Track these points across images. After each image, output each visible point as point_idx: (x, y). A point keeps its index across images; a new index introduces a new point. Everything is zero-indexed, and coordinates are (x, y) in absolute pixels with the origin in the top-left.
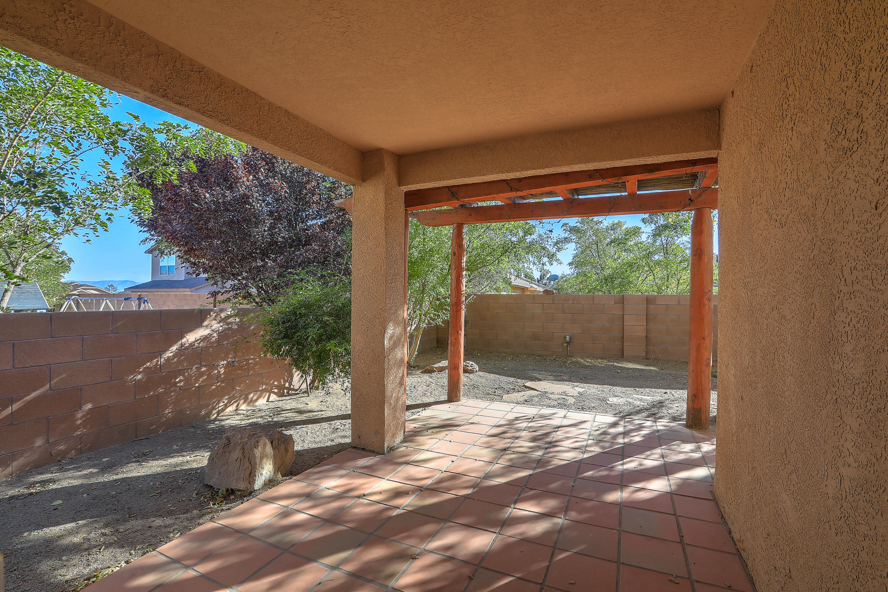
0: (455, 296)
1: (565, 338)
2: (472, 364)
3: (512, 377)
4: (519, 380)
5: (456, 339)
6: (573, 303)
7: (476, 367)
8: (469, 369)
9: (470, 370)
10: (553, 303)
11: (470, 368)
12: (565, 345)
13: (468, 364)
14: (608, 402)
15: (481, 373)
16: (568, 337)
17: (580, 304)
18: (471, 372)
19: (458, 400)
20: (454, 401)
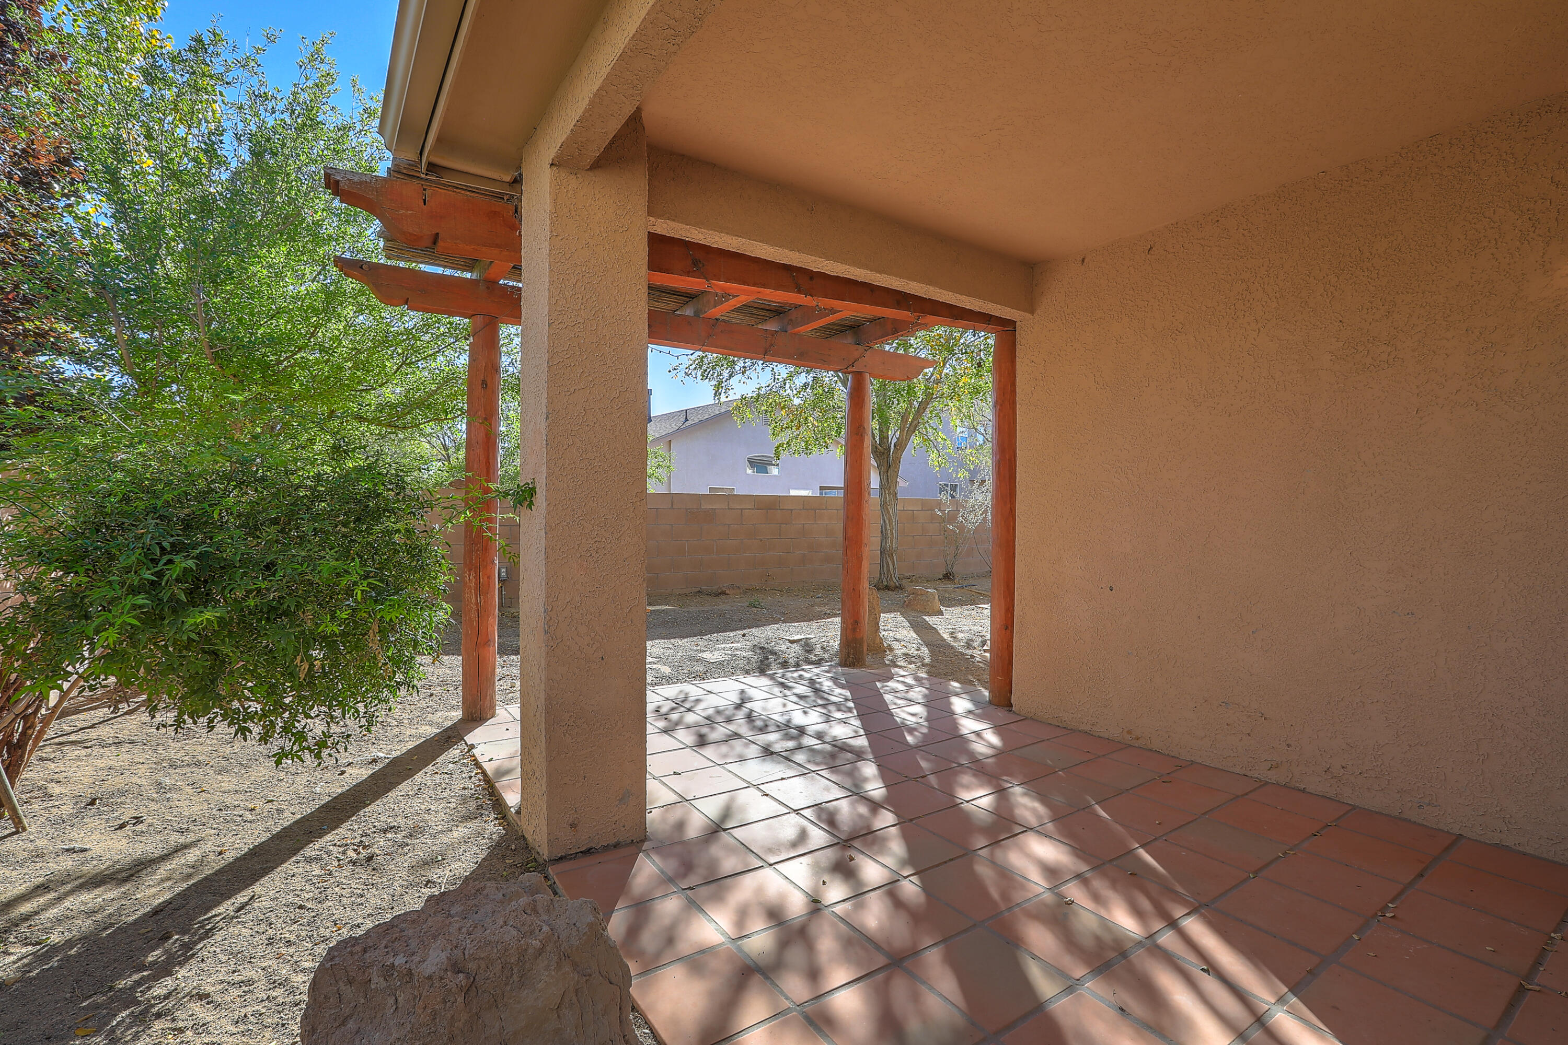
14: (709, 661)
19: (493, 716)
20: (488, 717)
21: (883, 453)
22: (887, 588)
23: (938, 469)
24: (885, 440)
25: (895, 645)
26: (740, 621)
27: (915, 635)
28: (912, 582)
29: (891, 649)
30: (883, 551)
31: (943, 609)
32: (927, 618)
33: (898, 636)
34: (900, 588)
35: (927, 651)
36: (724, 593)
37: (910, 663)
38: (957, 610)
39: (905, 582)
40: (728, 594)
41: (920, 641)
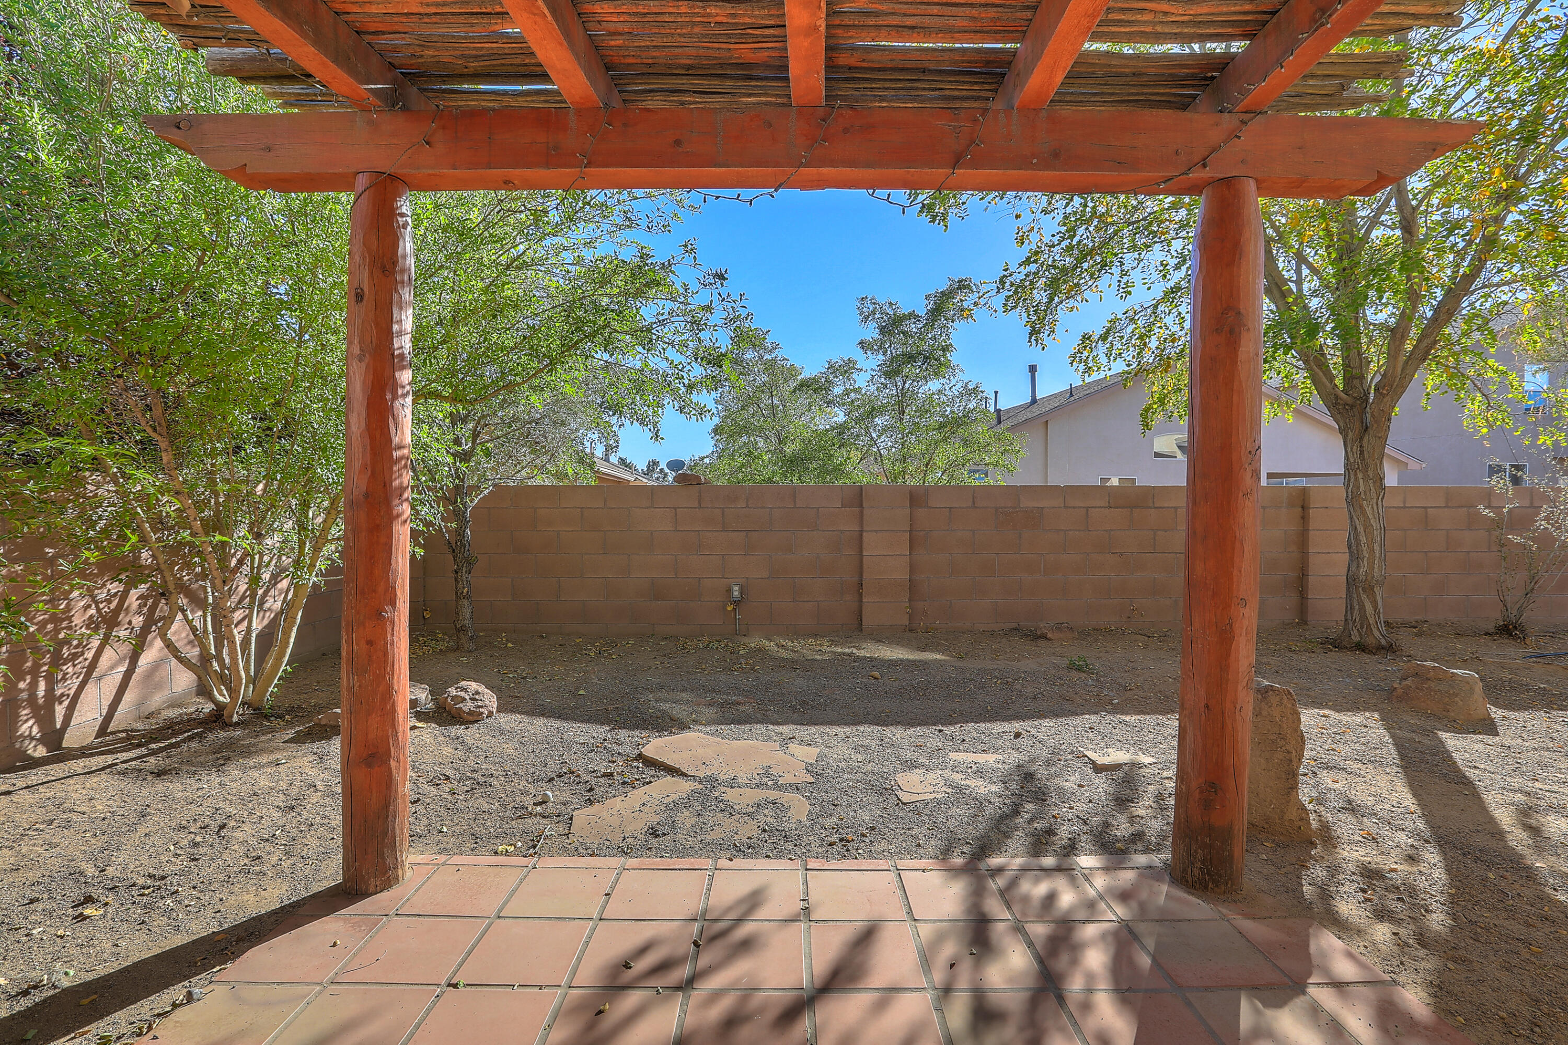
0: (364, 467)
1: (730, 590)
2: (477, 693)
3: (602, 724)
4: (622, 734)
5: (370, 643)
6: (747, 506)
7: (490, 699)
8: (466, 709)
9: (470, 713)
10: (700, 507)
11: (468, 706)
12: (729, 609)
13: (462, 694)
14: (905, 798)
15: (505, 720)
16: (736, 588)
17: (762, 508)
18: (471, 718)
19: (387, 884)
20: (372, 889)
21: (1352, 406)
22: (1361, 647)
23: (1485, 430)
24: (1357, 382)
25: (1345, 826)
26: (1035, 698)
27: (1410, 802)
28: (1420, 634)
29: (1328, 837)
30: (1352, 581)
31: (1496, 713)
32: (1451, 740)
33: (1360, 795)
34: (1390, 649)
35: (1439, 874)
36: (1044, 637)
37: (1382, 914)
38: (1536, 720)
39: (1404, 638)
40: (1050, 639)
41: (1421, 825)
